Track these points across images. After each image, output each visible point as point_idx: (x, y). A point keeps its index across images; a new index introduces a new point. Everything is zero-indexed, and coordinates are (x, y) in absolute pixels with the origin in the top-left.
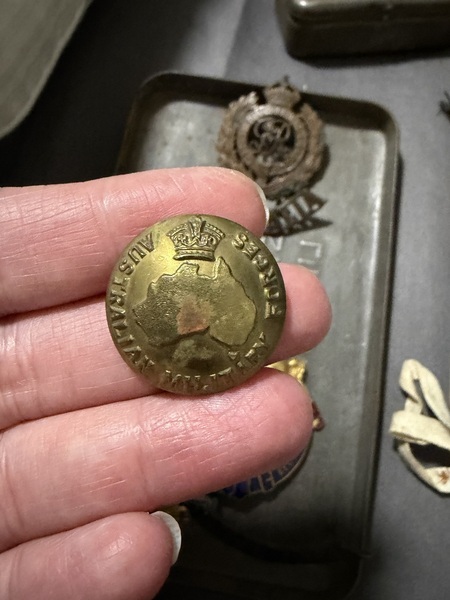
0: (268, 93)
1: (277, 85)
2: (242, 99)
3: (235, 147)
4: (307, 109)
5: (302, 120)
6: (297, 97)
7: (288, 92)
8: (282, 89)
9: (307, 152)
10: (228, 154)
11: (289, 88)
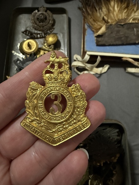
0: (39, 9)
1: (41, 7)
2: (34, 12)
3: (35, 22)
4: (48, 11)
5: (48, 13)
6: (46, 9)
7: (44, 9)
8: (42, 8)
9: (50, 20)
10: (34, 23)
11: (44, 7)
